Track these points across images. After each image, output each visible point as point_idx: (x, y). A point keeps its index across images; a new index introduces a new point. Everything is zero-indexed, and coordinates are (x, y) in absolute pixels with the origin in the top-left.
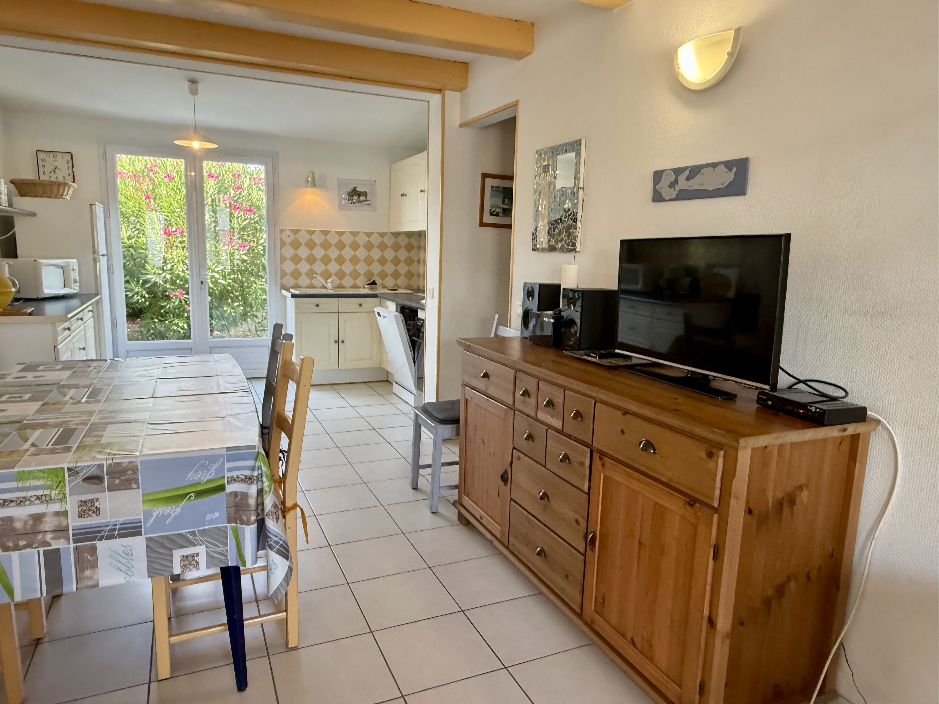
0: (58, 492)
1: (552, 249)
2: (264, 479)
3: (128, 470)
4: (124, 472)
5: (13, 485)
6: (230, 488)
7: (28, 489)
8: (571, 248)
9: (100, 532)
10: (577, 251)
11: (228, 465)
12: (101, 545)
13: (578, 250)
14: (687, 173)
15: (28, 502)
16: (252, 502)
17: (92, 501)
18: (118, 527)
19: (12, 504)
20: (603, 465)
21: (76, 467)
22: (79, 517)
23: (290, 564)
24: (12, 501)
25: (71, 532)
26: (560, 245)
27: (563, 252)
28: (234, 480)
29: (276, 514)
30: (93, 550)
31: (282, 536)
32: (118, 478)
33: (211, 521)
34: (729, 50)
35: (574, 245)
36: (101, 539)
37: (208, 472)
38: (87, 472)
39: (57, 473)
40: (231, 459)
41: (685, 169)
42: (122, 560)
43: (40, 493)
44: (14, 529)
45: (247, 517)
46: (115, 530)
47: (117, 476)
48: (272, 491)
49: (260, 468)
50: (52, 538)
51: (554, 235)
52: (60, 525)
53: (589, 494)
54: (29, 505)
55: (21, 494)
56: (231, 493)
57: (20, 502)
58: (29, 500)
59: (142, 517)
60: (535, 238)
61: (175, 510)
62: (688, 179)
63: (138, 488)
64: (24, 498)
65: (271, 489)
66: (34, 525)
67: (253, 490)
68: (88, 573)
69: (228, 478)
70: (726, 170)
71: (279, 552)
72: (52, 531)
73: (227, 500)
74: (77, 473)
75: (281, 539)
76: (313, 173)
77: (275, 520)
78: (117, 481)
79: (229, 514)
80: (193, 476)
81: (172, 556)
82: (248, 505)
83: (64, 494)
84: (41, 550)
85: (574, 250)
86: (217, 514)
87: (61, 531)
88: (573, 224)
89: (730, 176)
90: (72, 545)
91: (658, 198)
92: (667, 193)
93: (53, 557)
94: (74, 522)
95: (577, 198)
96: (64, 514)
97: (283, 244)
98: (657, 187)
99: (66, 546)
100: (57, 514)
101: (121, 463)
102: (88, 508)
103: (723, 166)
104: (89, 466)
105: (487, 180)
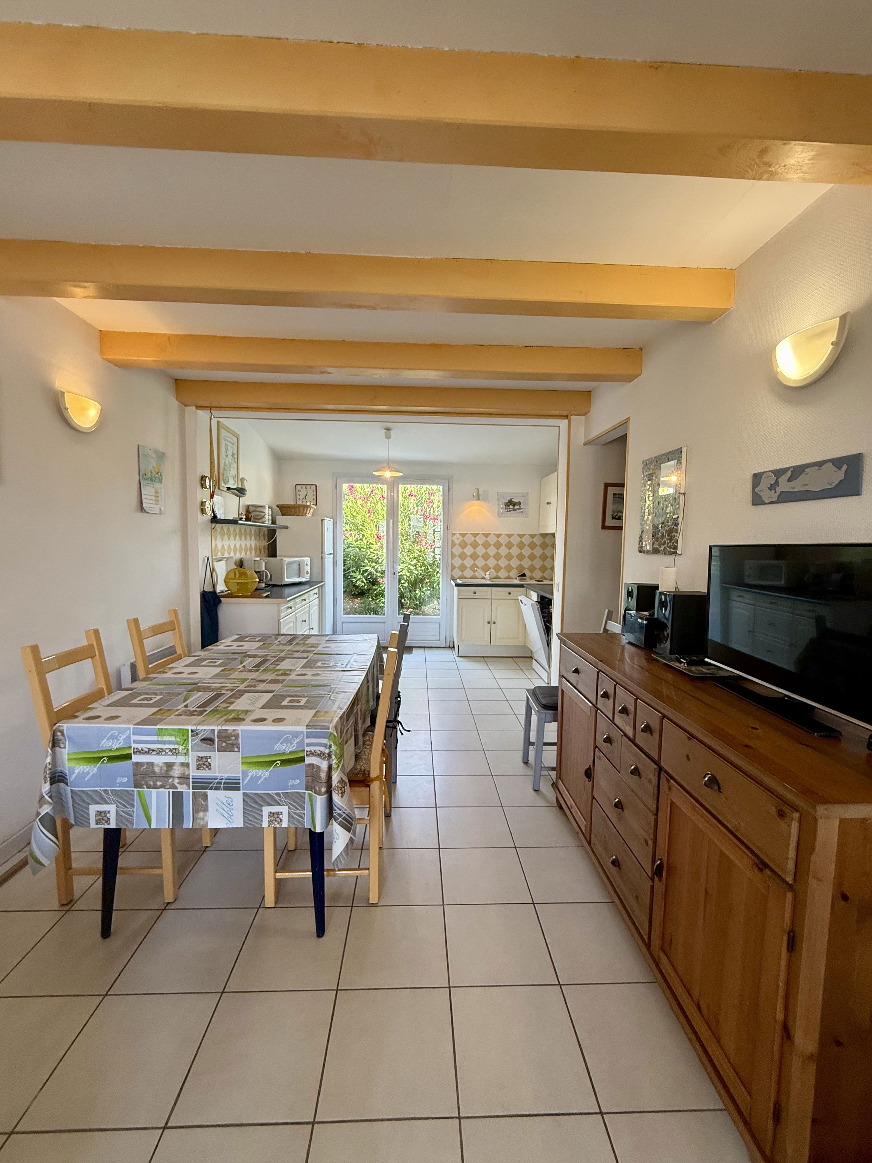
0: (183, 747)
1: (655, 551)
2: (333, 757)
3: (232, 736)
4: (228, 737)
5: (155, 738)
6: (308, 760)
7: (165, 742)
8: (673, 550)
9: (211, 783)
10: (678, 554)
11: (307, 740)
12: (211, 794)
13: (679, 552)
14: (789, 474)
15: (164, 753)
16: (323, 775)
17: (206, 758)
18: (224, 780)
19: (154, 753)
20: (670, 788)
21: (197, 730)
22: (197, 769)
24: (154, 751)
25: (191, 780)
26: (662, 548)
27: (665, 554)
28: (312, 754)
29: (341, 789)
30: (206, 798)
31: (346, 810)
32: (225, 742)
33: (293, 786)
34: (834, 339)
35: (675, 548)
36: (211, 789)
37: (291, 744)
38: (203, 735)
39: (184, 732)
40: (310, 735)
41: (786, 470)
42: (225, 809)
43: (172, 747)
44: (154, 772)
45: (319, 787)
46: (221, 783)
47: (224, 740)
48: (340, 768)
49: (331, 746)
50: (178, 783)
51: (658, 538)
52: (184, 774)
53: (657, 815)
54: (165, 755)
55: (160, 746)
56: (309, 764)
57: (159, 752)
58: (165, 751)
59: (241, 775)
60: (641, 540)
61: (265, 773)
62: (790, 480)
63: (239, 751)
64: (161, 749)
65: (339, 766)
66: (167, 771)
67: (324, 764)
68: (201, 814)
69: (307, 751)
70: (835, 469)
72: (179, 778)
73: (306, 770)
74: (197, 734)
75: (344, 812)
77: (341, 795)
78: (224, 744)
79: (307, 782)
80: (280, 747)
81: (261, 810)
82: (320, 778)
83: (188, 750)
84: (171, 791)
85: (675, 553)
86: (298, 782)
87: (184, 778)
88: (675, 527)
89: (840, 475)
90: (191, 791)
91: (757, 501)
92: (767, 495)
93: (178, 799)
94: (193, 772)
95: (679, 504)
96: (187, 765)
97: (453, 545)
98: (756, 490)
99: (187, 791)
100: (182, 764)
101: (227, 730)
102: (203, 763)
103: (830, 464)
104: (205, 730)
105: (609, 488)
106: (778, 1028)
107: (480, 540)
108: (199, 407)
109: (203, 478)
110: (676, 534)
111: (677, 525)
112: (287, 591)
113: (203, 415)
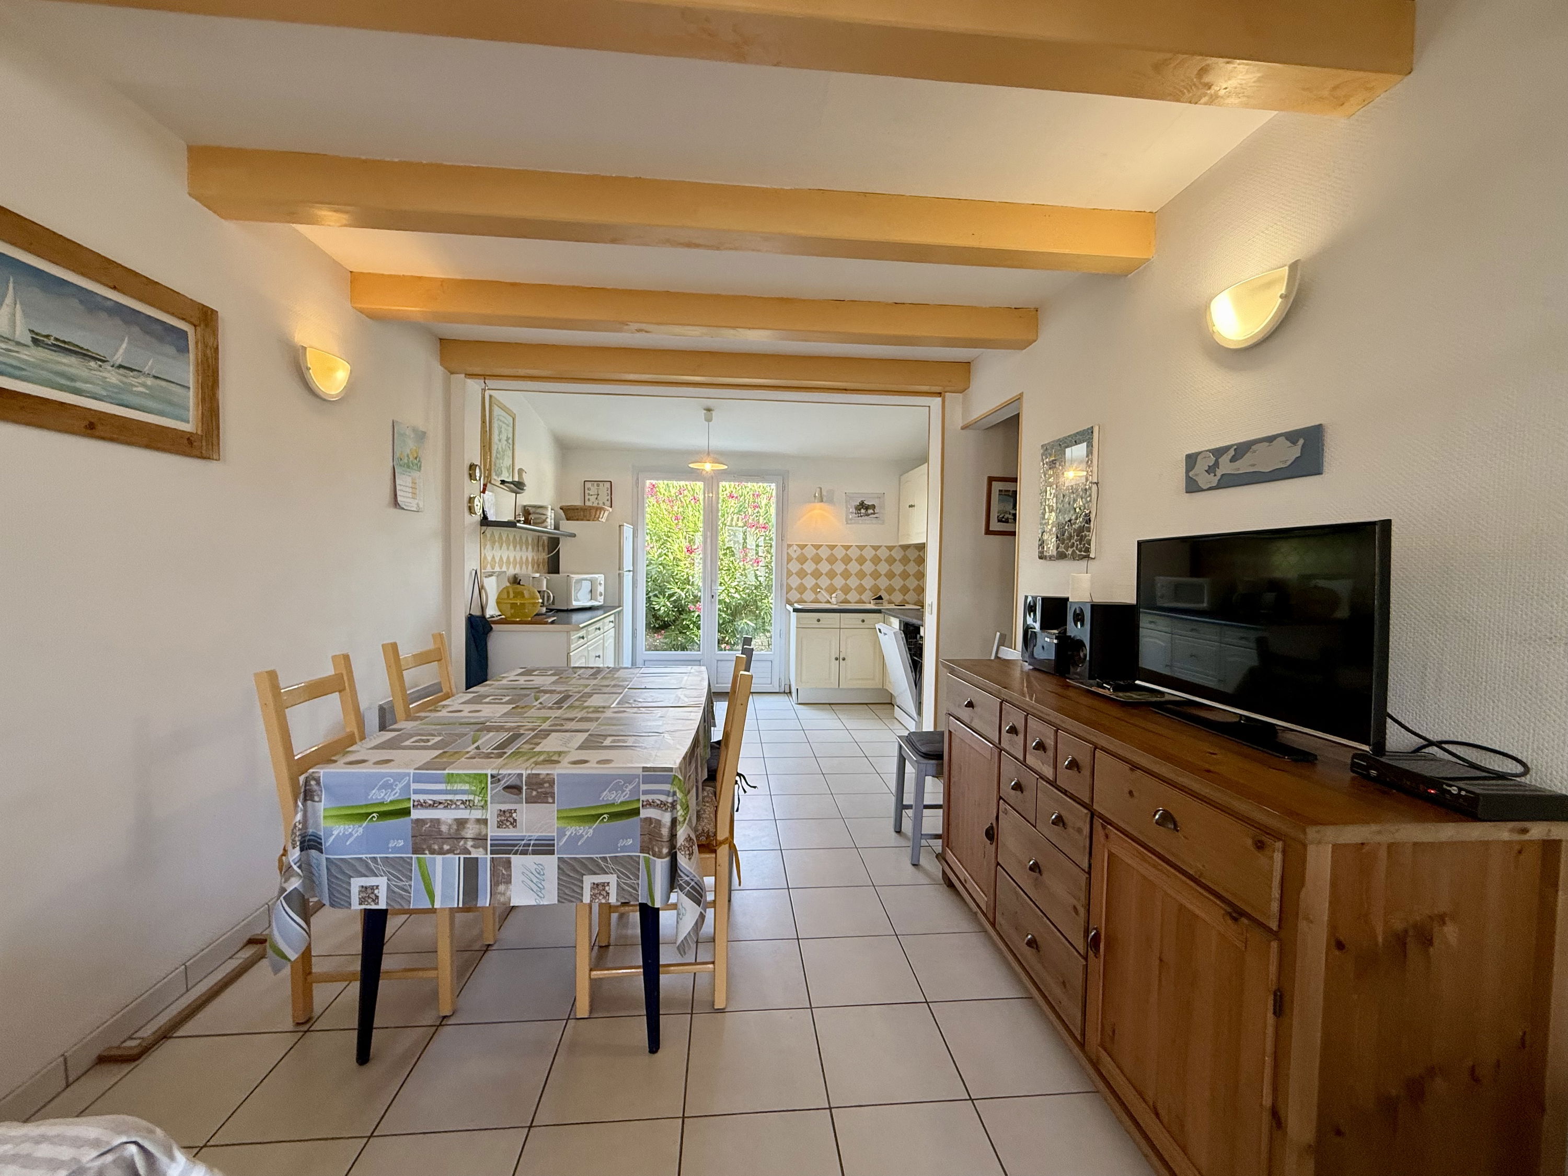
0: (480, 798)
1: (1061, 556)
2: (679, 807)
3: (545, 782)
4: (541, 784)
5: (442, 787)
6: (645, 813)
7: (455, 792)
8: (1085, 555)
9: (515, 845)
10: (1092, 558)
11: (643, 787)
12: (516, 860)
13: (1092, 555)
14: (1232, 452)
15: (454, 806)
16: (665, 832)
17: (510, 812)
18: (532, 842)
19: (441, 806)
20: (1107, 836)
21: (498, 774)
22: (498, 827)
23: (703, 912)
24: (440, 803)
25: (489, 842)
26: (1070, 552)
27: (1074, 559)
28: (649, 804)
29: (689, 850)
30: (508, 863)
31: (695, 876)
32: (536, 790)
33: (624, 848)
34: (1283, 291)
35: (1088, 550)
36: (515, 853)
37: (622, 792)
38: (507, 781)
39: (481, 778)
40: (647, 780)
41: (1227, 448)
42: (535, 880)
43: (465, 798)
44: (440, 832)
45: (659, 848)
46: (529, 845)
47: (535, 787)
48: (687, 822)
49: (674, 794)
50: (472, 846)
51: (1064, 540)
52: (480, 834)
53: (1090, 873)
54: (455, 809)
55: (449, 797)
56: (646, 819)
57: (448, 805)
58: (455, 804)
59: (555, 834)
60: (1042, 543)
61: (587, 831)
62: (1233, 460)
63: (554, 802)
64: (451, 801)
65: (685, 819)
66: (457, 830)
67: (666, 818)
68: (502, 888)
69: (643, 801)
70: (1289, 444)
71: (689, 895)
72: (473, 839)
73: (642, 827)
74: (499, 780)
75: (692, 880)
76: (821, 489)
77: (687, 856)
78: (534, 793)
79: (642, 842)
80: (608, 796)
81: (582, 882)
82: (661, 835)
83: (486, 801)
84: (462, 857)
85: (1088, 557)
86: (630, 842)
87: (480, 840)
88: (1086, 525)
89: (1296, 451)
90: (489, 856)
91: (1192, 487)
92: (1205, 480)
93: (471, 867)
94: (492, 831)
95: (1090, 495)
96: (484, 822)
97: (789, 560)
98: (1191, 474)
99: (483, 856)
100: (478, 821)
101: (539, 774)
102: (507, 819)
103: (1282, 439)
104: (510, 774)
105: (994, 483)
106: (1266, 1117)
107: (824, 553)
108: (470, 375)
109: (472, 467)
110: (1087, 533)
111: (1089, 521)
112: (576, 617)
113: (474, 386)
